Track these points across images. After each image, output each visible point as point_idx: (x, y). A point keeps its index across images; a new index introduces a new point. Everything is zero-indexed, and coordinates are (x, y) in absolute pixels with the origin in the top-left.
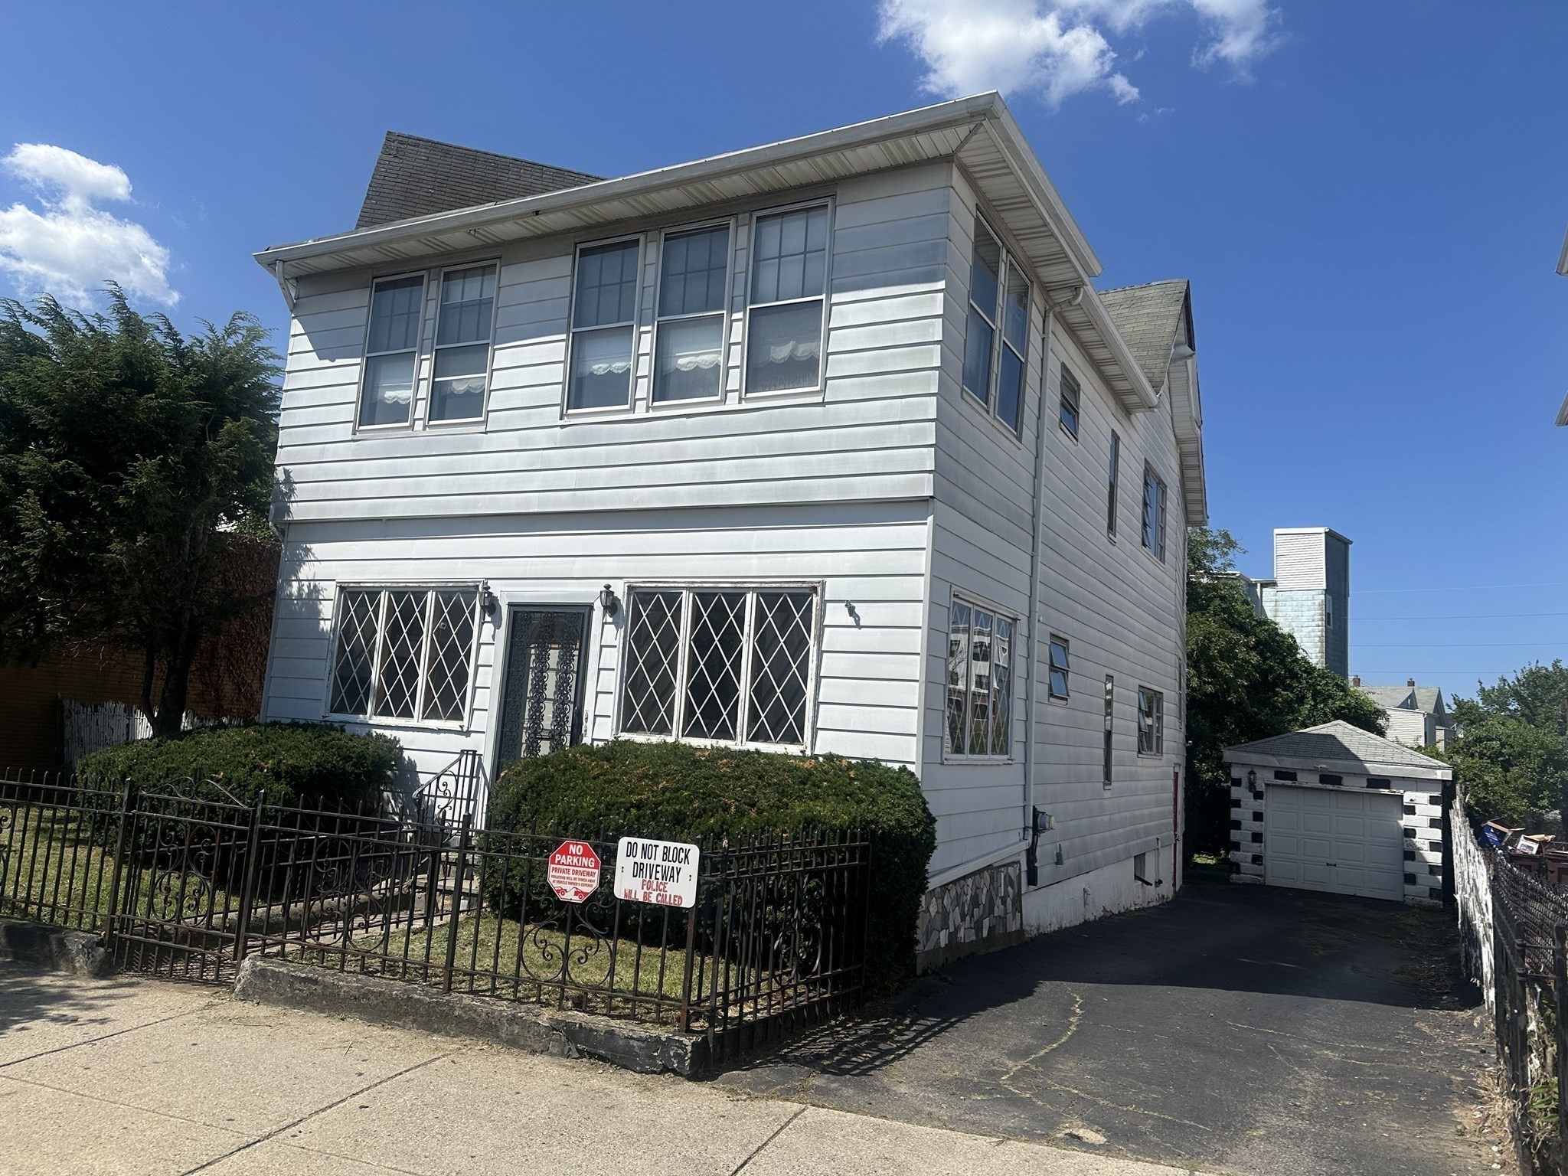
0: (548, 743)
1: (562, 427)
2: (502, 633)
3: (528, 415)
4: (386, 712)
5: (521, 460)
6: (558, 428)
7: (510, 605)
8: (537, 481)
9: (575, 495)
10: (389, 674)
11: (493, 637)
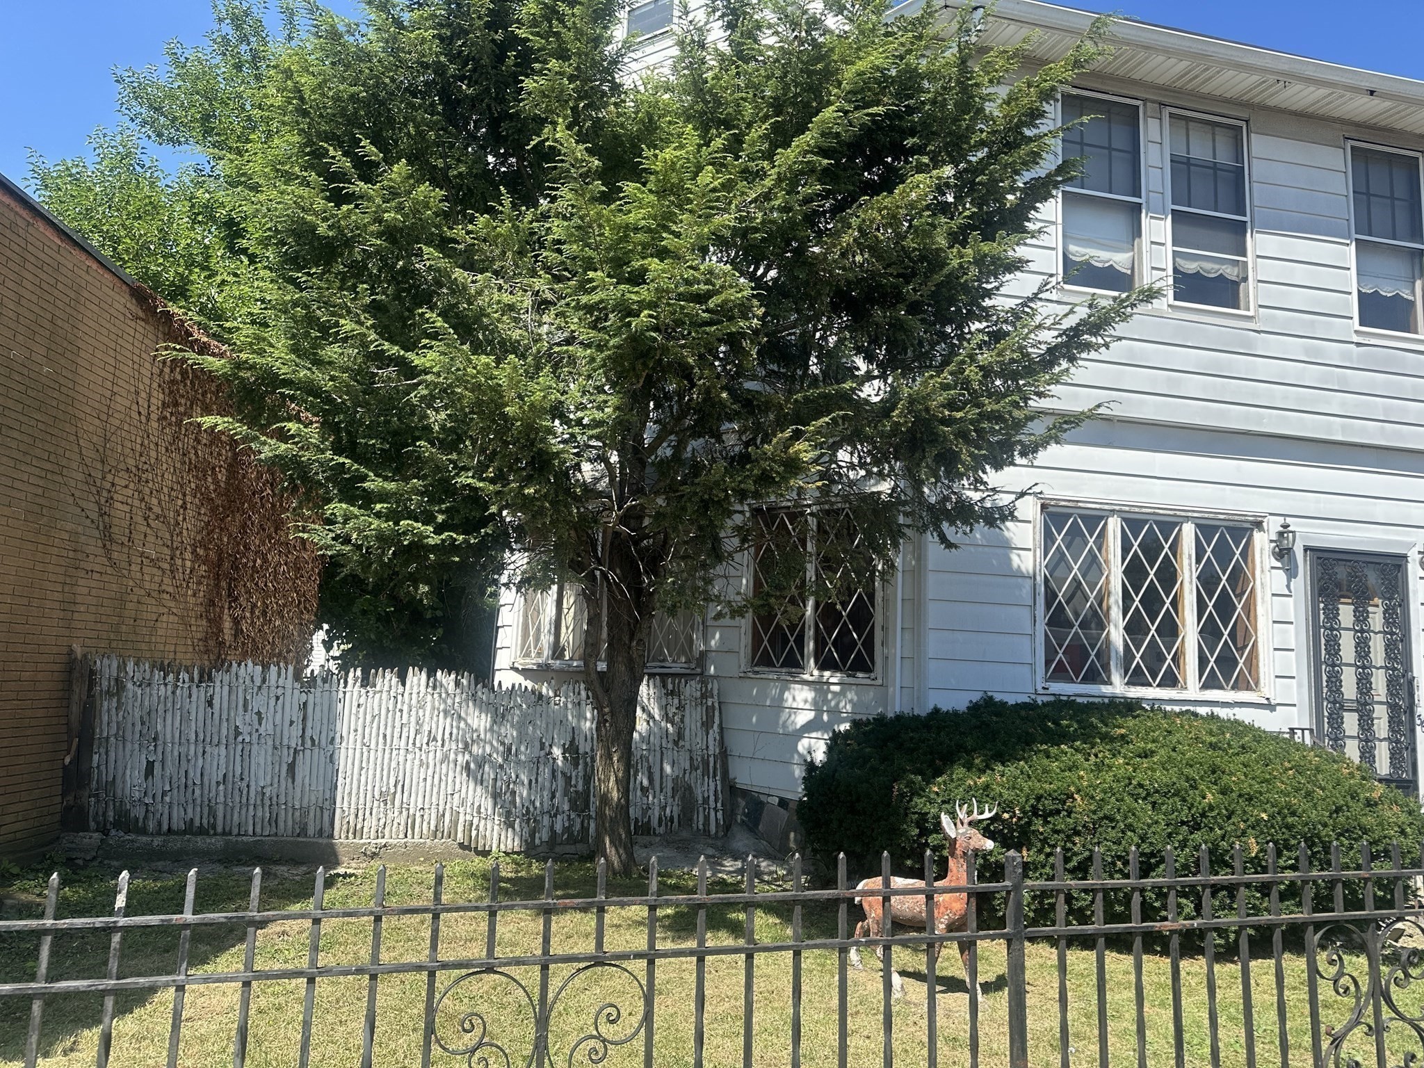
0: (1355, 716)
1: (1358, 344)
2: (1301, 583)
3: (1313, 322)
4: (1136, 678)
5: (1312, 374)
6: (1353, 346)
7: (1306, 549)
8: (1336, 402)
9: (1383, 428)
10: (1135, 629)
11: (1288, 587)
